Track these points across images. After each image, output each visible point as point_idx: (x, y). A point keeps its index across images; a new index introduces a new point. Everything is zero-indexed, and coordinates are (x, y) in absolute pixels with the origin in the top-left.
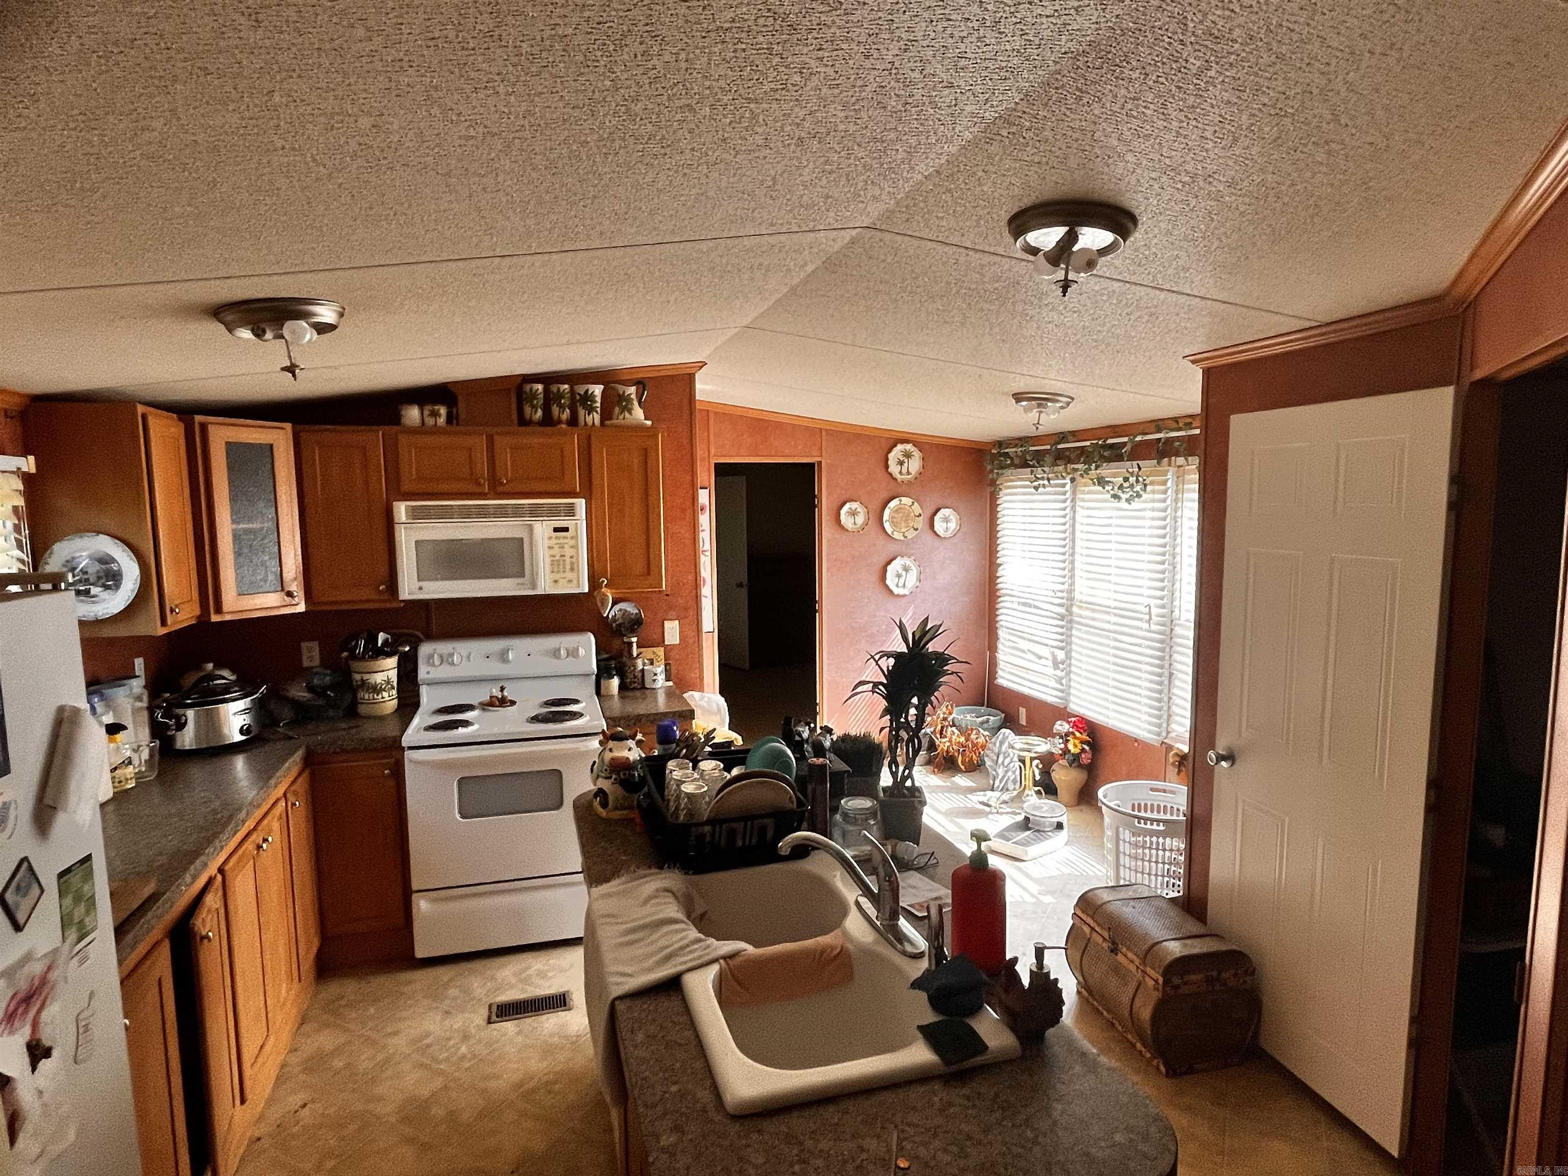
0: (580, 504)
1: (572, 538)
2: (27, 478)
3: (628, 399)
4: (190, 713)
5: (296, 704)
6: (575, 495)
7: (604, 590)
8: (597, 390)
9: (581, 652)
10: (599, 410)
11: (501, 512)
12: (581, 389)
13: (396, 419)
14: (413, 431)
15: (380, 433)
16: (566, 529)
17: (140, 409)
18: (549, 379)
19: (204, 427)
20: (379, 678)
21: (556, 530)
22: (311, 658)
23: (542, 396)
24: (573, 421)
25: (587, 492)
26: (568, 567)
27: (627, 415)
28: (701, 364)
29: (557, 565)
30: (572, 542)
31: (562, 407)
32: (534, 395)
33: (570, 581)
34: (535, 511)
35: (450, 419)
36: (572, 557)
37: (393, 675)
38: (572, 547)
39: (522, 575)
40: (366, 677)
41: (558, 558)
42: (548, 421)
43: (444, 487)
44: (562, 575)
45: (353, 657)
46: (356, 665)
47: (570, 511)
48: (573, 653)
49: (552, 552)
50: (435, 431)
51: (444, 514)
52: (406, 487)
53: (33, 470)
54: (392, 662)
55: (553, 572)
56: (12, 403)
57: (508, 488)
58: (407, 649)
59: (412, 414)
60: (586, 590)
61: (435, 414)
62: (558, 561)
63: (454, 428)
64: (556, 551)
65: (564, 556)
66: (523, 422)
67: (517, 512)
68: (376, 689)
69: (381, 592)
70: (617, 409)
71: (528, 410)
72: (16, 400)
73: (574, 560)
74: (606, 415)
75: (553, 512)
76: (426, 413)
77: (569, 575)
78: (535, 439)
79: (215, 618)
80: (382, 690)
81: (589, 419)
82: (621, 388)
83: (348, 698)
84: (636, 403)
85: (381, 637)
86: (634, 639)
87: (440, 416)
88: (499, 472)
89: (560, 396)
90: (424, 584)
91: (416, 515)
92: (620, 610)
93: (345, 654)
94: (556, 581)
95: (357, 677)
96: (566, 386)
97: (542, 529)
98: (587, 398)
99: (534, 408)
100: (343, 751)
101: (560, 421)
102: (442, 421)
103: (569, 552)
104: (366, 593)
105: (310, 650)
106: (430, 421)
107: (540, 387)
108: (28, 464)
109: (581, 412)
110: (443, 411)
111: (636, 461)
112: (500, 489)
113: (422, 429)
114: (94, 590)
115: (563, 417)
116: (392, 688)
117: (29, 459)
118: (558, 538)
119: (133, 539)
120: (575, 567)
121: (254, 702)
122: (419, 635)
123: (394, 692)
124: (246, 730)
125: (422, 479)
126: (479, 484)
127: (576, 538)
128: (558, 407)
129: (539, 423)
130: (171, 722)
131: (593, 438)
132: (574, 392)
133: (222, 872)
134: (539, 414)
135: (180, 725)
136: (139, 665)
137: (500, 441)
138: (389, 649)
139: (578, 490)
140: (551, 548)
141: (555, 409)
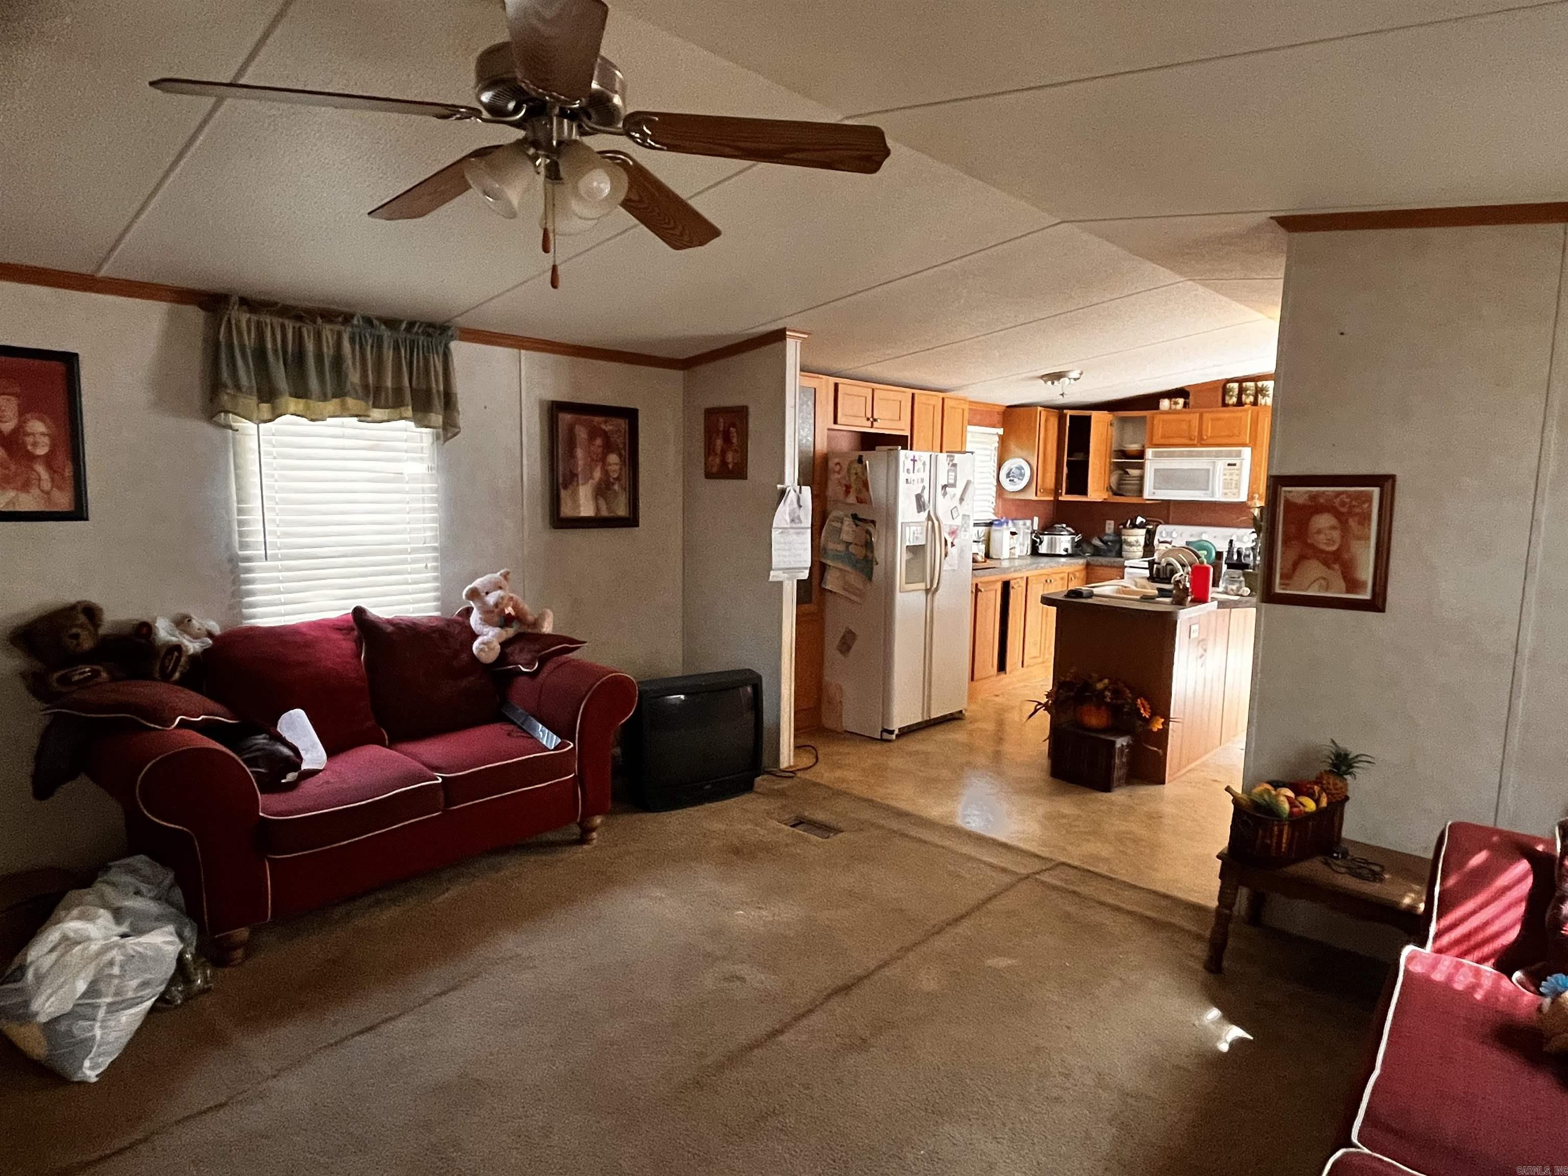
0: (1248, 450)
1: (1238, 470)
2: (1000, 436)
4: (1045, 538)
5: (1096, 547)
6: (1245, 445)
7: (1255, 501)
8: (1272, 384)
10: (1271, 395)
11: (1200, 455)
12: (1260, 384)
13: (1157, 407)
14: (1165, 412)
15: (1147, 414)
16: (1235, 465)
17: (1039, 409)
18: (1240, 381)
19: (1064, 414)
20: (1131, 539)
21: (1229, 465)
22: (1109, 529)
23: (1237, 389)
24: (1255, 403)
25: (1253, 444)
26: (1234, 485)
29: (1227, 485)
30: (1237, 472)
31: (1248, 395)
32: (1231, 390)
33: (1234, 494)
34: (1218, 455)
35: (1186, 405)
36: (1236, 481)
37: (1142, 541)
38: (1237, 475)
39: (1207, 489)
40: (1126, 537)
41: (1228, 481)
42: (1240, 403)
43: (1172, 441)
44: (1231, 491)
45: (1125, 527)
46: (1124, 531)
47: (1239, 455)
49: (1225, 477)
50: (1176, 412)
51: (1171, 455)
52: (1155, 441)
53: (1002, 433)
54: (1143, 531)
55: (1224, 489)
56: (999, 409)
57: (1210, 441)
58: (1151, 527)
59: (1165, 404)
60: (1243, 498)
61: (1176, 403)
63: (1186, 410)
64: (1228, 477)
65: (1232, 480)
66: (1224, 405)
67: (1209, 454)
68: (1130, 545)
69: (1136, 495)
71: (1227, 398)
72: (1002, 407)
73: (1238, 482)
75: (1229, 455)
76: (1172, 403)
77: (1235, 491)
78: (1226, 414)
79: (1059, 500)
80: (1133, 545)
81: (1263, 402)
83: (1117, 547)
85: (1139, 520)
87: (1179, 404)
88: (1204, 433)
89: (1247, 388)
90: (1155, 491)
91: (1156, 455)
93: (1121, 527)
94: (1226, 494)
95: (1123, 537)
96: (1252, 383)
97: (1221, 464)
98: (1265, 389)
99: (1231, 396)
100: (1101, 565)
101: (1246, 404)
102: (1180, 406)
103: (1235, 478)
105: (1110, 524)
106: (1173, 407)
107: (1236, 385)
108: (1001, 431)
109: (1260, 397)
110: (1181, 401)
112: (1203, 442)
113: (1170, 412)
114: (1016, 480)
115: (1248, 401)
116: (1140, 545)
117: (1002, 429)
118: (1230, 470)
119: (1031, 462)
120: (1238, 486)
121: (1073, 539)
122: (1161, 521)
123: (1139, 548)
124: (1066, 550)
125: (1163, 437)
126: (1191, 439)
127: (1240, 470)
128: (1246, 395)
129: (1234, 405)
130: (1038, 540)
131: (1260, 413)
132: (1256, 386)
133: (1027, 578)
134: (1234, 400)
135: (1041, 542)
136: (1036, 519)
137: (1207, 416)
138: (1141, 526)
139: (1248, 442)
140: (1225, 475)
141: (1244, 396)
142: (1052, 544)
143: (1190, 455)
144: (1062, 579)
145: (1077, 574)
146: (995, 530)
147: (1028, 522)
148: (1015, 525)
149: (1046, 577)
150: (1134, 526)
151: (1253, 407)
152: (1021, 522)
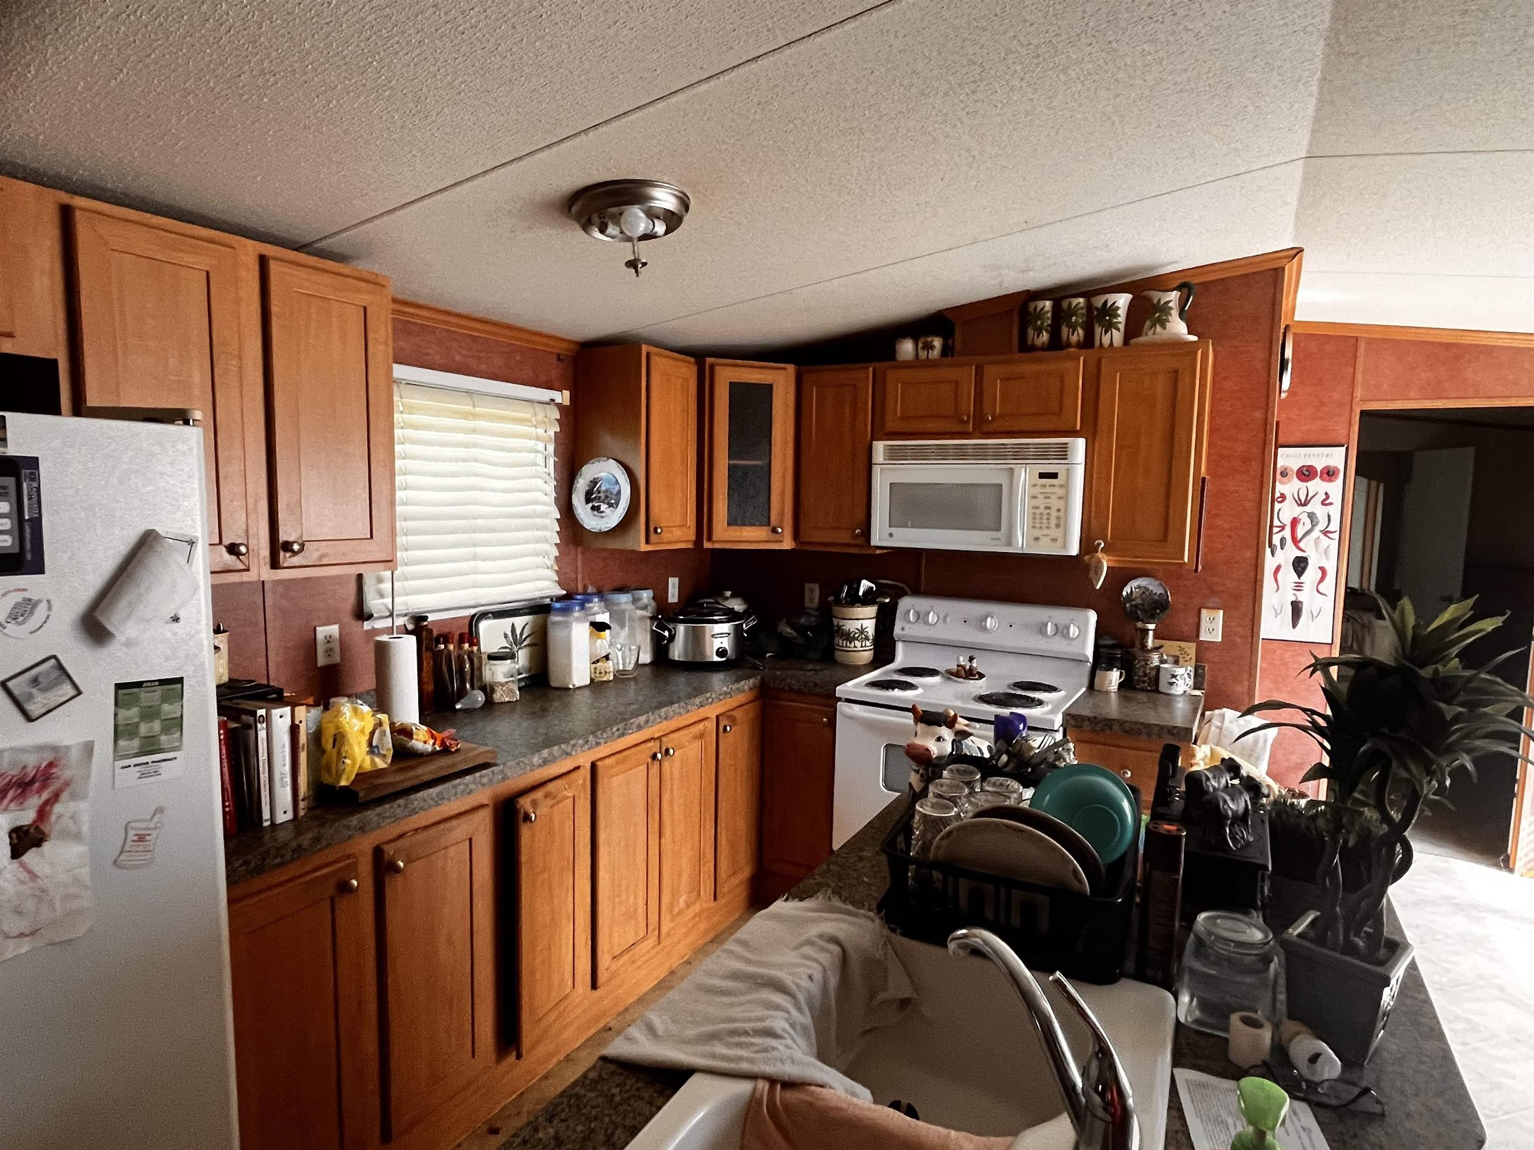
0: (1080, 444)
1: (1061, 486)
2: (560, 406)
3: (1165, 309)
4: (681, 628)
5: (784, 640)
6: (1074, 433)
7: (1100, 555)
8: (1122, 301)
9: (1073, 631)
10: (1122, 327)
11: (981, 454)
12: (1099, 301)
13: (890, 354)
14: (907, 365)
15: (871, 369)
16: (1054, 476)
17: (645, 348)
18: (1057, 294)
19: (712, 367)
20: (852, 626)
21: (1042, 476)
22: (811, 599)
23: (1049, 315)
24: (1088, 342)
25: (1090, 430)
26: (1053, 522)
27: (1159, 329)
28: (1294, 252)
29: (1039, 518)
30: (1061, 492)
31: (1074, 327)
32: (1040, 315)
33: (1054, 540)
34: (1019, 454)
35: (946, 351)
36: (1057, 512)
37: (870, 626)
38: (1060, 498)
39: (998, 529)
40: (842, 622)
41: (1042, 510)
42: (1056, 344)
44: (1046, 531)
45: (838, 602)
46: (837, 610)
47: (1063, 453)
48: (1062, 631)
49: (1035, 503)
50: (929, 364)
51: (920, 454)
52: (891, 426)
53: (567, 402)
54: (872, 611)
55: (1034, 527)
56: (561, 348)
57: (997, 426)
58: (887, 600)
59: (907, 348)
60: (1074, 550)
61: (929, 347)
62: (1041, 514)
63: (947, 360)
64: (1041, 502)
65: (1049, 508)
66: (1026, 347)
67: (999, 454)
68: (849, 637)
69: (857, 536)
70: (1148, 323)
71: (1031, 332)
72: (564, 345)
73: (1061, 514)
74: (1133, 330)
75: (1043, 454)
76: (920, 345)
77: (1054, 532)
78: (1030, 367)
79: (707, 545)
80: (855, 639)
81: (1106, 340)
82: (1156, 295)
84: (1175, 313)
85: (865, 584)
86: (1152, 626)
87: (932, 347)
88: (987, 405)
89: (1071, 312)
90: (893, 530)
91: (894, 455)
92: (1139, 587)
93: (831, 598)
94: (1037, 539)
95: (835, 621)
96: (1081, 300)
97: (1026, 473)
98: (1110, 311)
99: (1039, 331)
100: (791, 690)
101: (1069, 345)
102: (935, 353)
103: (1055, 503)
104: (844, 537)
105: (812, 591)
106: (923, 354)
107: (1048, 304)
108: (563, 397)
109: (1098, 330)
110: (937, 343)
111: (1161, 389)
112: (985, 428)
113: (916, 363)
114: (603, 507)
115: (1074, 338)
116: (867, 638)
117: (567, 393)
118: (1044, 486)
119: (631, 465)
120: (1062, 523)
121: (738, 630)
122: (906, 588)
123: (868, 643)
124: (721, 653)
125: (904, 418)
126: (962, 422)
127: (1067, 486)
128: (1069, 327)
129: (1043, 348)
130: (666, 634)
131: (1104, 361)
132: (1089, 307)
133: (594, 766)
134: (1045, 337)
135: (672, 637)
136: (673, 584)
137: (991, 371)
138: (868, 599)
139: (1078, 428)
140: (1035, 497)
141: (1065, 330)
142: (696, 640)
143: (961, 454)
144: (701, 736)
145: (738, 714)
146: (554, 623)
147: (646, 596)
148: (608, 606)
149: (653, 746)
150: (855, 600)
151: (1089, 351)
152: (624, 599)
